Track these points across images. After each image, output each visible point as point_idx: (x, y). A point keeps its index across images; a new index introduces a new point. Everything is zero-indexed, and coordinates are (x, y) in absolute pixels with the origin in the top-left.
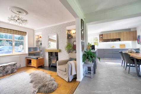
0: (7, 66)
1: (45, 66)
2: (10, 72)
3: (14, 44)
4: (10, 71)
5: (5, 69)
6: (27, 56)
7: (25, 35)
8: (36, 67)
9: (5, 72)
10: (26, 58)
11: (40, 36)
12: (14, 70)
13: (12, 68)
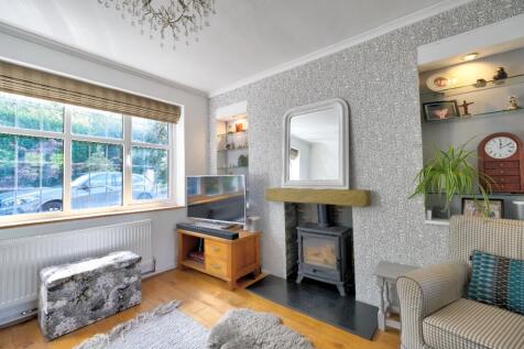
0: (96, 274)
1: (266, 272)
2: (110, 305)
3: (128, 161)
4: (111, 299)
5: (89, 293)
6: (183, 218)
7: (174, 122)
8: (229, 280)
9: (87, 306)
10: (179, 226)
11: (238, 122)
12: (131, 295)
13: (122, 286)
